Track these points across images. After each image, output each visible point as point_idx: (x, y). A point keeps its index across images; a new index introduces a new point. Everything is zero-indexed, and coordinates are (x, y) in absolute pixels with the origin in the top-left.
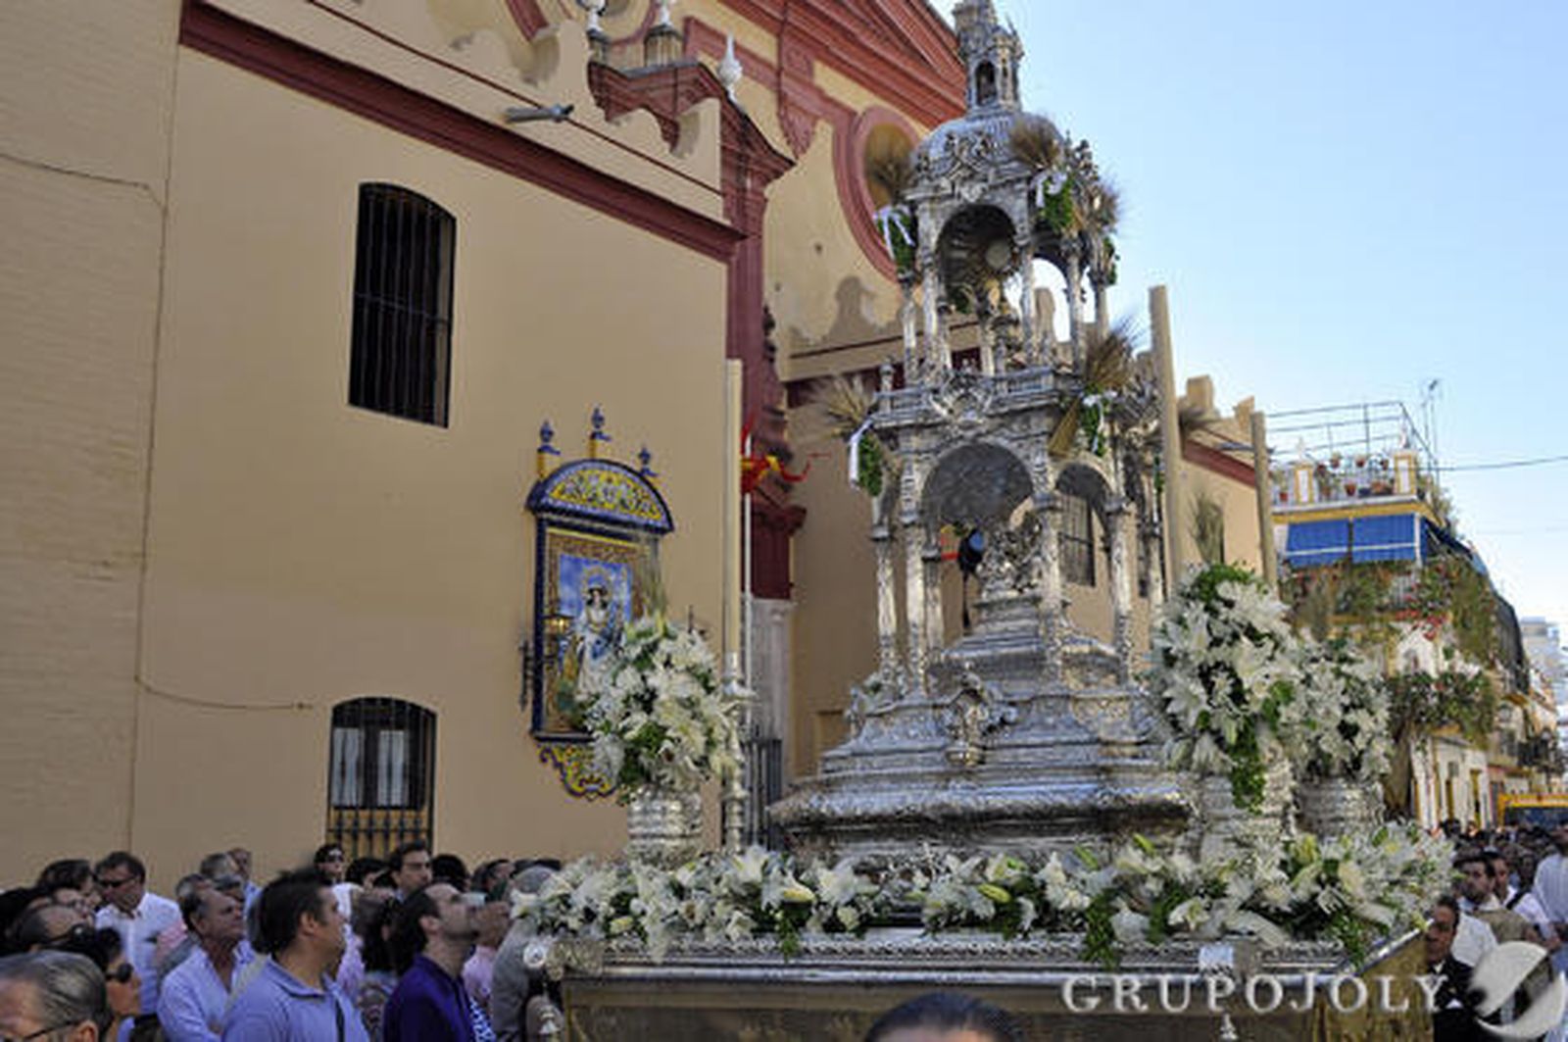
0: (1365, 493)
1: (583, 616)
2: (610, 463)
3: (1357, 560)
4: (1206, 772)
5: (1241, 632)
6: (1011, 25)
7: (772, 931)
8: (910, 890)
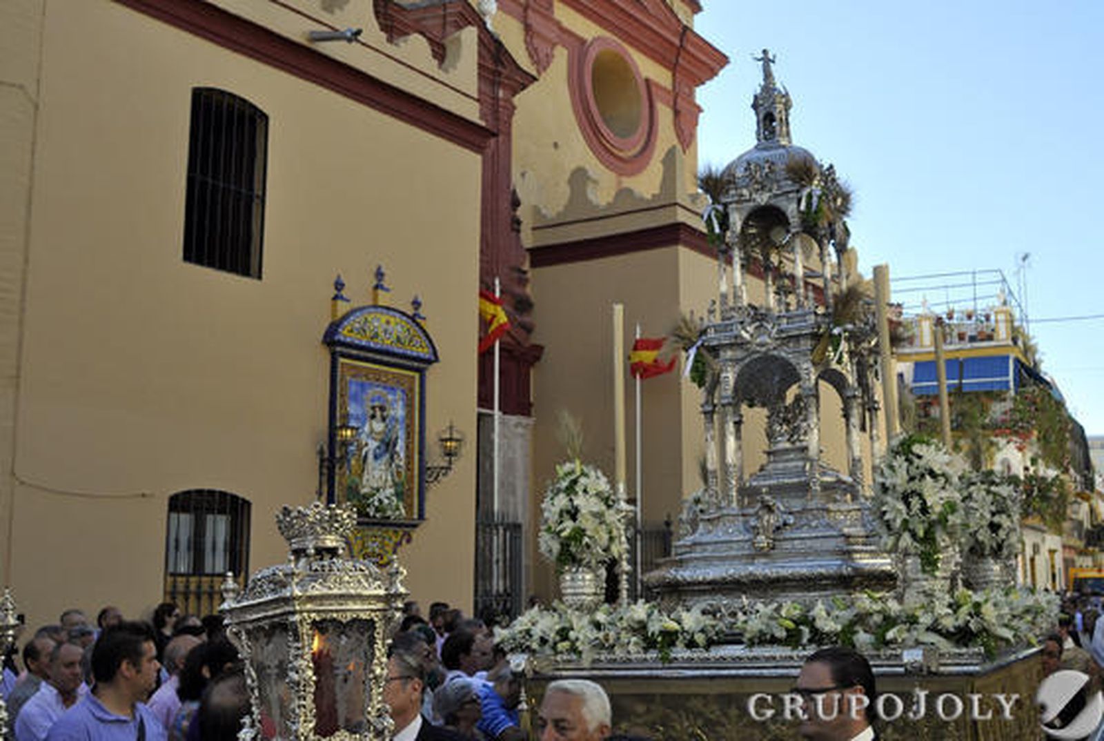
0: (972, 339)
1: (367, 429)
2: (388, 308)
3: (965, 390)
4: (907, 554)
5: (926, 473)
6: (784, 88)
7: (655, 648)
8: (735, 623)
